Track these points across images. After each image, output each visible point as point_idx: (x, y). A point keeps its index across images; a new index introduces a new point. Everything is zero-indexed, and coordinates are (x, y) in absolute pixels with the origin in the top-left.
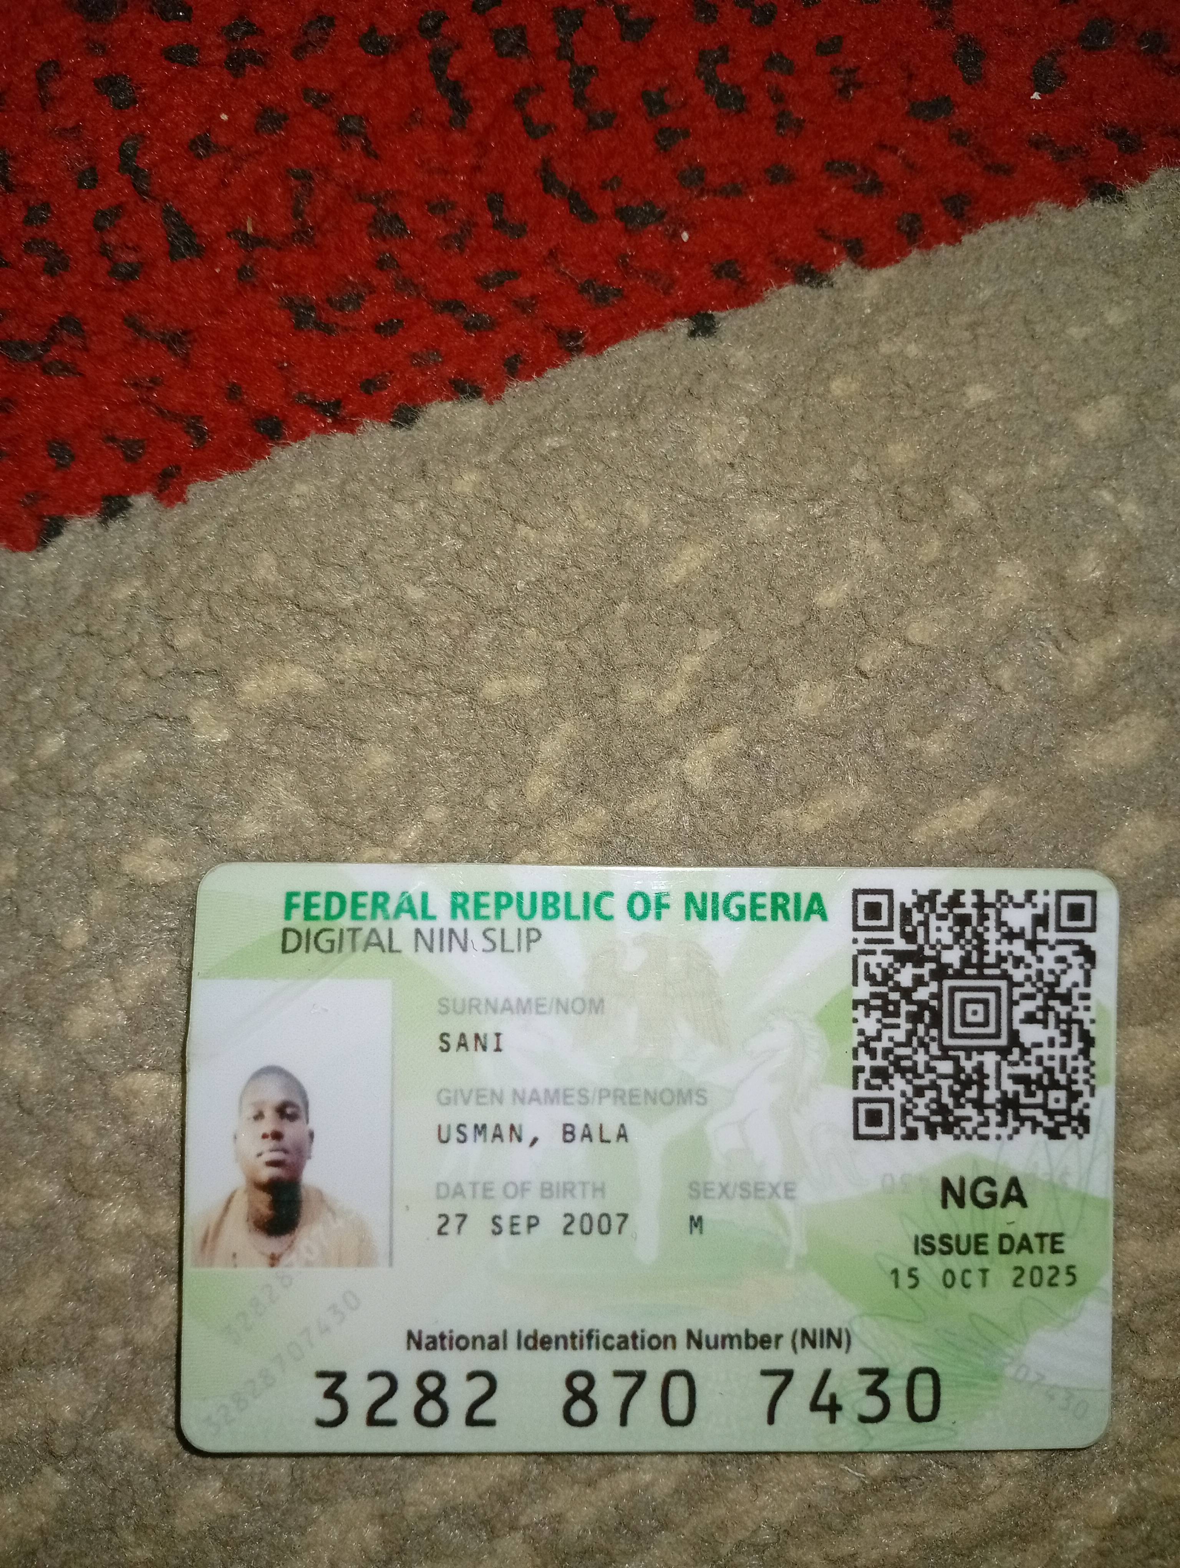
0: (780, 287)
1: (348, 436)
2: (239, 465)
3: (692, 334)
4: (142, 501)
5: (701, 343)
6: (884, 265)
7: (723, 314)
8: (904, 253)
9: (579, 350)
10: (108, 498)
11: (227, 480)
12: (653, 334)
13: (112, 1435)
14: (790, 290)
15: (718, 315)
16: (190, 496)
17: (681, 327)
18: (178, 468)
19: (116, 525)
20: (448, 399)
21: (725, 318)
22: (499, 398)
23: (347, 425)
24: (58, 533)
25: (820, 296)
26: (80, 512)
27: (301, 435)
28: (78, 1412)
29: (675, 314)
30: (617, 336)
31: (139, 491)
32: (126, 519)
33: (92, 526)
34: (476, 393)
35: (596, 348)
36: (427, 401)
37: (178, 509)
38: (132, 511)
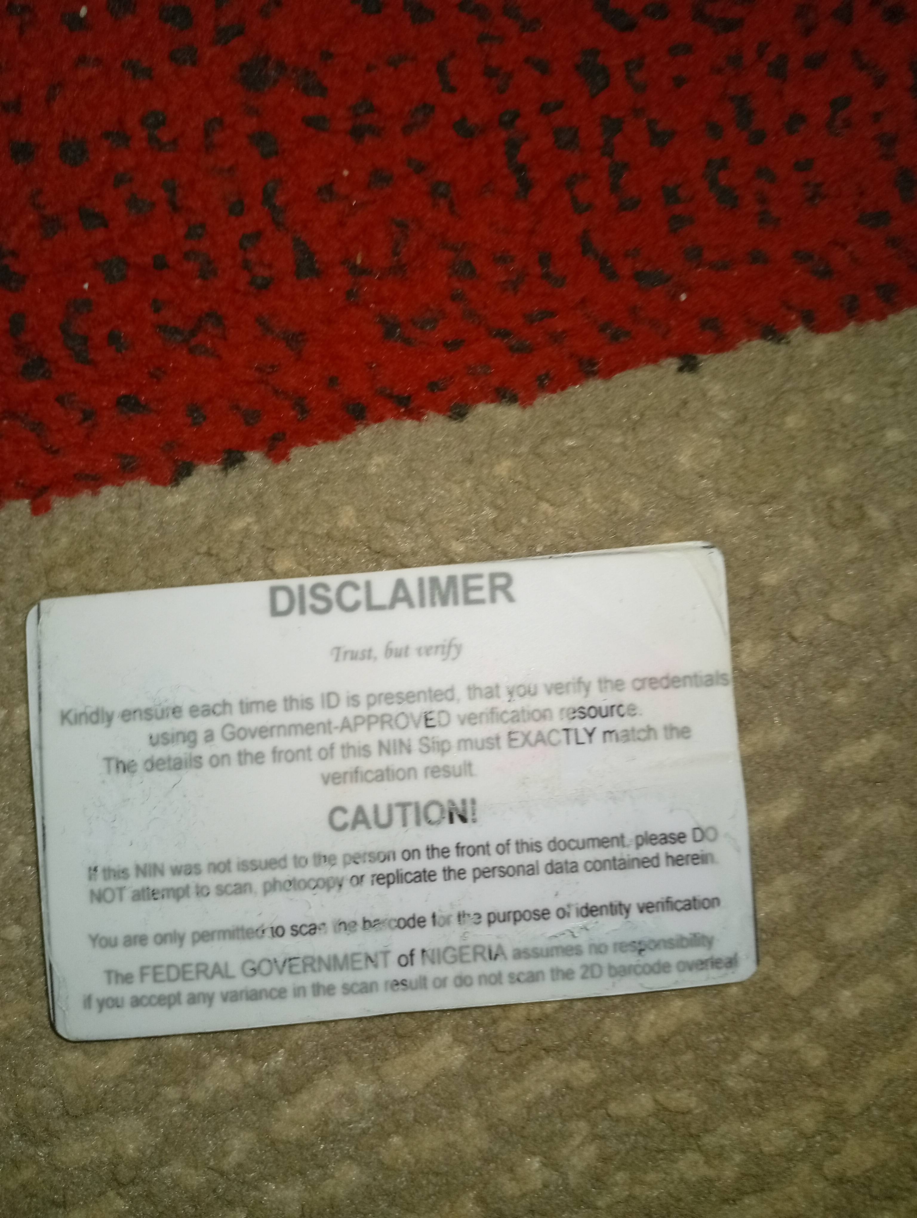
0: (749, 340)
1: (416, 423)
2: (331, 437)
3: (681, 370)
4: (254, 457)
5: (687, 377)
6: (828, 331)
7: (705, 357)
8: (844, 324)
9: (594, 374)
10: (229, 451)
11: (322, 448)
12: (651, 367)
13: (164, 1170)
14: (757, 344)
15: (701, 357)
16: (291, 456)
17: (672, 364)
18: (284, 434)
19: (234, 473)
20: (492, 401)
21: (705, 360)
22: (531, 404)
23: (416, 414)
24: (189, 474)
25: (779, 351)
26: (207, 461)
27: (380, 419)
28: (139, 1151)
29: (669, 353)
30: (624, 367)
31: (252, 448)
32: (242, 469)
33: (215, 471)
34: (513, 399)
35: (608, 373)
36: (476, 401)
37: (282, 466)
38: (246, 463)
